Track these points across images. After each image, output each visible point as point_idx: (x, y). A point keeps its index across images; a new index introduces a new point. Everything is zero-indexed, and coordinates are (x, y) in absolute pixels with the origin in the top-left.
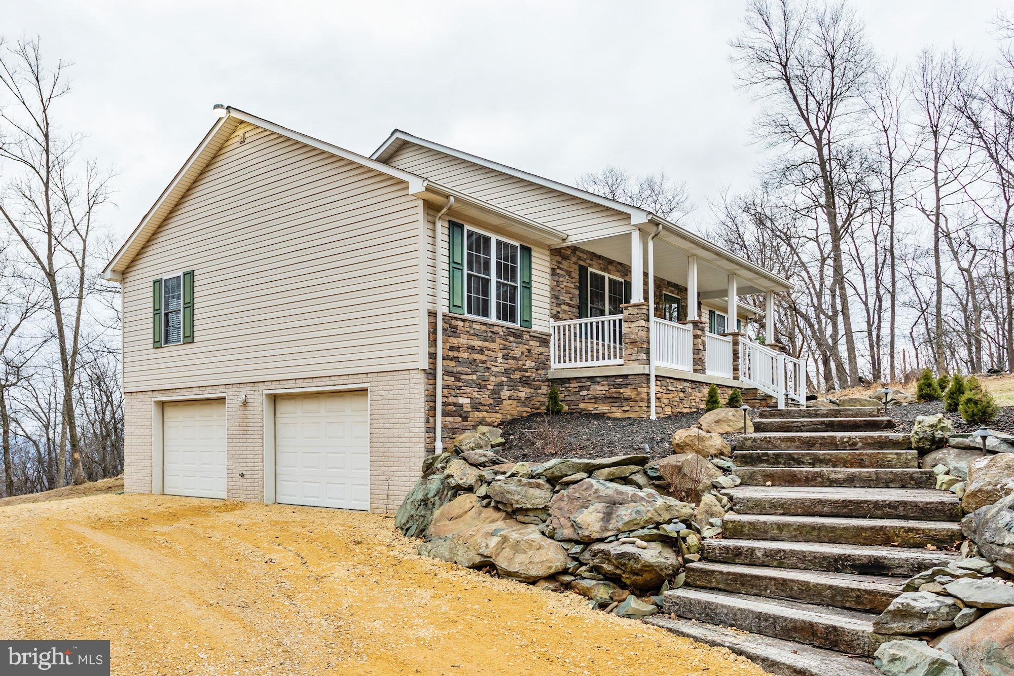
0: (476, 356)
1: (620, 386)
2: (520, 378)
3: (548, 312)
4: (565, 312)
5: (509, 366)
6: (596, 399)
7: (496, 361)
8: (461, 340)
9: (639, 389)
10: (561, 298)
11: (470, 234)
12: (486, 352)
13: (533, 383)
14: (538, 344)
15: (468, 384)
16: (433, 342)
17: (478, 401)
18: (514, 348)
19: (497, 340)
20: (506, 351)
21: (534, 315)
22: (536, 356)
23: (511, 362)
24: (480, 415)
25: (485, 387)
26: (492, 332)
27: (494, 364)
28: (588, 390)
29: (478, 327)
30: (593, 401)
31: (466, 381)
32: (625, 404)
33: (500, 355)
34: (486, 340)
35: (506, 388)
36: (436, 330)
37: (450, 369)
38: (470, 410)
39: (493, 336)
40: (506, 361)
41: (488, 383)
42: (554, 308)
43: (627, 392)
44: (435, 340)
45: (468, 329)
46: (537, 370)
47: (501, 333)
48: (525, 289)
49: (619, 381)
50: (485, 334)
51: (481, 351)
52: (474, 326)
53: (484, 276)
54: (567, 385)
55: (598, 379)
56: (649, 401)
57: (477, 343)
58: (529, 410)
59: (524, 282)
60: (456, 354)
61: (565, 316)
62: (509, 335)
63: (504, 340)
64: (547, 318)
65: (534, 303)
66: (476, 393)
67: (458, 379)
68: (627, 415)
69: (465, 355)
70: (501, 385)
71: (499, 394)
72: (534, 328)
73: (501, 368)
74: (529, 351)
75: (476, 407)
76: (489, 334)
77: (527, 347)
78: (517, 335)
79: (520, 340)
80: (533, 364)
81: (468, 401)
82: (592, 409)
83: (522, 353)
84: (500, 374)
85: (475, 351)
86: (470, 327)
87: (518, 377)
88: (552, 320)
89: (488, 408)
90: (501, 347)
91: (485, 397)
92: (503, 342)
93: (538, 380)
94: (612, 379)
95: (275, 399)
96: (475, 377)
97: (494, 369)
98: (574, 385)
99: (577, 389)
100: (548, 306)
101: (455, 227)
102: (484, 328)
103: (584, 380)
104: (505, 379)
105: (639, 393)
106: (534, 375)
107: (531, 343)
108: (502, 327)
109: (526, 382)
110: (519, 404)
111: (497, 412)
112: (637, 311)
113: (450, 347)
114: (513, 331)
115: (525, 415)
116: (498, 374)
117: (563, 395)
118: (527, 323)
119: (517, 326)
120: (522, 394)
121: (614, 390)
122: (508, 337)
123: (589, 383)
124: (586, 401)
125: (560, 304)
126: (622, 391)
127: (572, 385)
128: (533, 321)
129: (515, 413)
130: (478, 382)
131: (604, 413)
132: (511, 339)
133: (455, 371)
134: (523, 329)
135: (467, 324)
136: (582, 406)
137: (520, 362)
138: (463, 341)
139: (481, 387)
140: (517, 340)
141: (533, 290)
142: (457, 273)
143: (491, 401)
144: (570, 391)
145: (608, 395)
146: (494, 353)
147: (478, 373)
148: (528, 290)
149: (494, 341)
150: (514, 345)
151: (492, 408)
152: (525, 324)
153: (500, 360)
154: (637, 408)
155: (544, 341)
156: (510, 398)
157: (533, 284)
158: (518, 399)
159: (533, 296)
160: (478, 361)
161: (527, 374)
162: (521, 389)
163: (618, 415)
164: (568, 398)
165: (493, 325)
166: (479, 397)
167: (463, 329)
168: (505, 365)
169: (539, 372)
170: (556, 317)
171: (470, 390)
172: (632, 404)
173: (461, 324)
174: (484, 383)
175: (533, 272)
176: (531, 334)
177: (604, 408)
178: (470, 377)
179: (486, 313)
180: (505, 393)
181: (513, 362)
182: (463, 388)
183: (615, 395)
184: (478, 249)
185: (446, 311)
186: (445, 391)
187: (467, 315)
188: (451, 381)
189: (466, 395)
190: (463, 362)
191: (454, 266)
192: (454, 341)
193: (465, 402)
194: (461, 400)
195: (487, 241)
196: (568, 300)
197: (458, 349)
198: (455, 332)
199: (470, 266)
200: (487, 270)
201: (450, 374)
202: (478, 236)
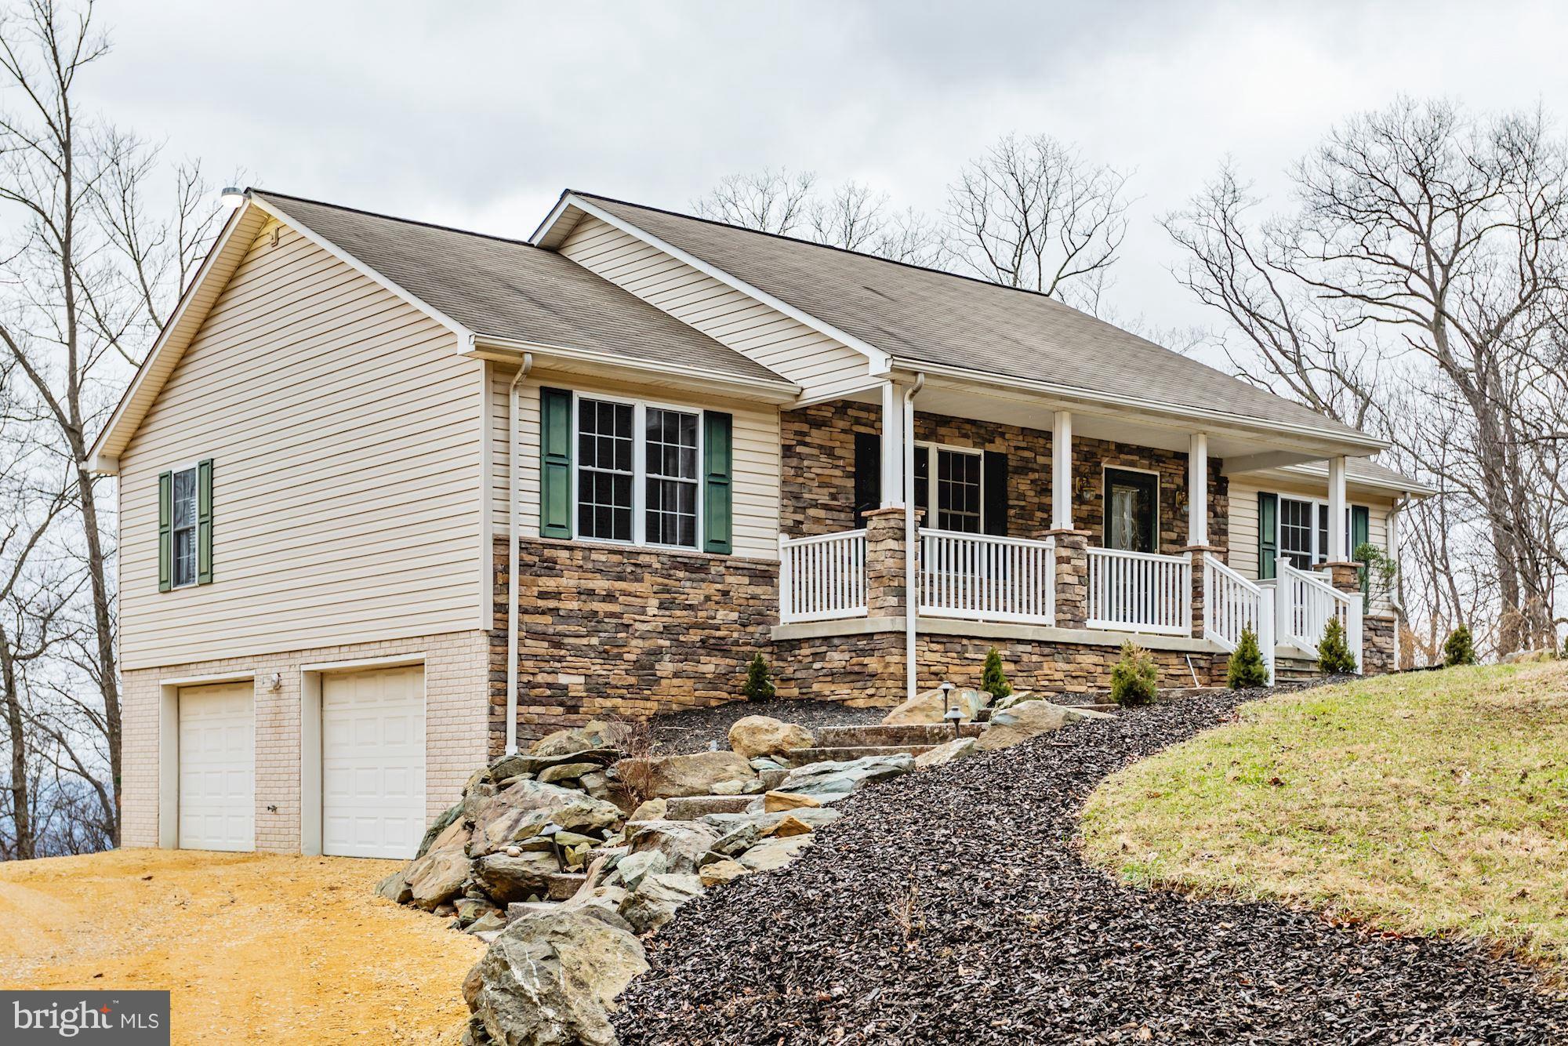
0: (597, 606)
1: (863, 653)
2: (701, 640)
3: (775, 523)
4: (817, 520)
5: (676, 621)
6: (833, 676)
7: (644, 613)
8: (563, 581)
9: (888, 658)
10: (806, 496)
11: (587, 405)
12: (621, 599)
13: (734, 648)
14: (746, 580)
15: (579, 652)
16: (501, 586)
17: (601, 680)
18: (686, 590)
19: (647, 576)
20: (667, 596)
21: (735, 530)
22: (742, 601)
23: (678, 613)
24: (608, 703)
25: (619, 656)
26: (635, 565)
27: (637, 617)
28: (823, 660)
29: (603, 558)
30: (830, 679)
31: (575, 648)
32: (869, 684)
33: (655, 602)
34: (620, 578)
35: (667, 658)
36: (508, 566)
37: (539, 629)
38: (585, 694)
39: (639, 571)
40: (667, 613)
41: (626, 649)
42: (788, 515)
43: (873, 664)
44: (506, 584)
45: (581, 563)
46: (744, 625)
47: (658, 566)
48: (714, 488)
49: (862, 643)
50: (619, 569)
51: (609, 597)
52: (594, 556)
53: (620, 472)
54: (797, 652)
55: (836, 642)
56: (904, 679)
57: (600, 584)
58: (725, 695)
59: (713, 475)
60: (552, 604)
61: (816, 528)
62: (675, 568)
63: (663, 576)
64: (773, 533)
65: (735, 508)
66: (598, 667)
67: (557, 645)
68: (872, 703)
69: (574, 605)
70: (657, 653)
71: (652, 667)
72: (736, 553)
73: (655, 625)
74: (725, 593)
75: (598, 690)
76: (632, 568)
77: (719, 586)
78: (696, 568)
79: (703, 576)
80: (734, 616)
81: (582, 679)
82: (827, 693)
83: (708, 598)
84: (654, 635)
85: (596, 598)
86: (584, 558)
87: (698, 638)
88: (784, 539)
89: (625, 691)
90: (655, 588)
91: (618, 674)
92: (660, 580)
93: (749, 644)
94: (854, 641)
95: (321, 679)
96: (595, 641)
97: (637, 625)
98: (806, 651)
99: (810, 659)
100: (776, 513)
101: (555, 398)
102: (616, 558)
103: (818, 643)
104: (667, 643)
105: (887, 665)
106: (735, 635)
107: (729, 579)
108: (658, 555)
109: (716, 647)
110: (699, 686)
111: (648, 699)
112: (883, 524)
113: (540, 593)
114: (686, 560)
115: (714, 703)
116: (649, 635)
117: (791, 669)
118: (721, 545)
119: (699, 550)
120: (711, 668)
121: (854, 661)
122: (672, 572)
123: (824, 649)
124: (821, 679)
125: (805, 508)
126: (866, 661)
127: (804, 652)
128: (735, 541)
129: (690, 700)
130: (601, 649)
131: (844, 700)
132: (681, 574)
133: (551, 630)
134: (709, 556)
135: (579, 554)
136: (816, 687)
137: (700, 614)
138: (568, 581)
139: (605, 655)
140: (694, 576)
141: (735, 487)
142: (558, 472)
143: (632, 680)
144: (800, 662)
145: (849, 668)
146: (639, 600)
147: (601, 634)
148: (722, 489)
149: (641, 580)
150: (688, 584)
151: (634, 692)
152: (716, 547)
153: (652, 611)
154: (883, 691)
155: (765, 574)
156: (676, 675)
157: (735, 476)
158: (700, 677)
159: (735, 497)
160: (601, 614)
161: (718, 634)
162: (703, 659)
163: (861, 703)
164: (798, 675)
165: (639, 553)
166: (604, 673)
167: (568, 562)
168: (665, 619)
169: (750, 629)
170: (794, 530)
171: (586, 662)
172: (878, 683)
173: (565, 554)
174: (616, 650)
175: (735, 454)
176: (729, 563)
177: (842, 691)
178: (585, 641)
179: (625, 533)
180: (666, 667)
181: (685, 613)
182: (569, 659)
183: (856, 669)
184: (605, 428)
185: (533, 534)
186: (529, 664)
187: (577, 539)
188: (541, 647)
189: (575, 670)
190: (569, 617)
191: (551, 461)
192: (549, 583)
193: (573, 682)
194: (563, 679)
195: (626, 412)
196: (824, 499)
197: (557, 595)
198: (550, 567)
199: (585, 458)
200: (626, 462)
201: (539, 636)
202: (605, 407)
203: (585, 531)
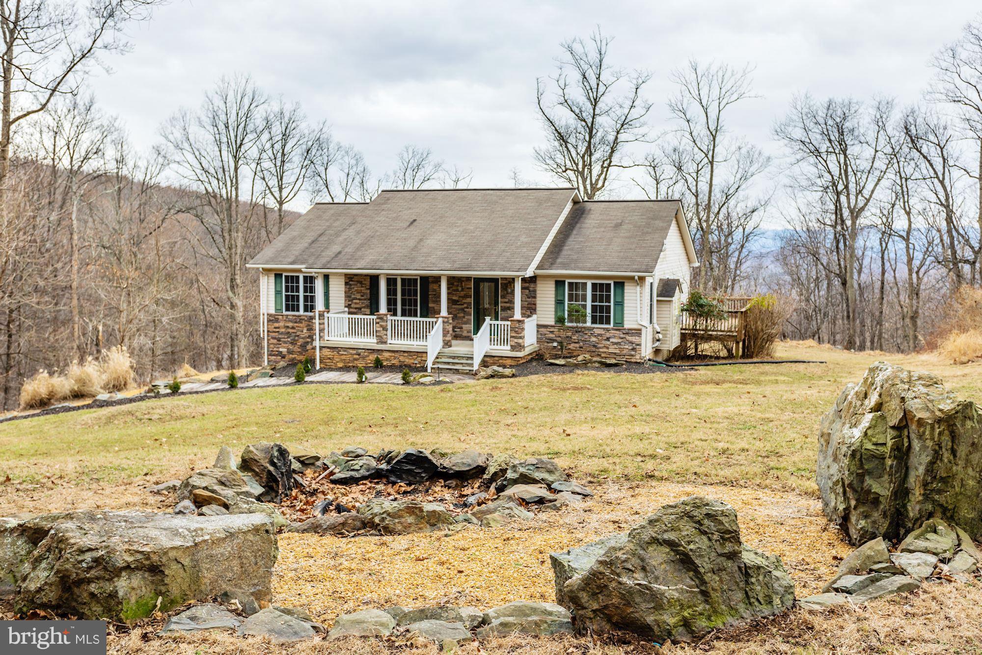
3: (343, 305)
10: (353, 296)
11: (287, 277)
12: (296, 328)
15: (285, 342)
17: (291, 350)
24: (293, 356)
25: (296, 344)
26: (300, 319)
29: (291, 318)
33: (306, 329)
34: (296, 323)
35: (310, 344)
38: (287, 354)
39: (302, 320)
41: (298, 342)
42: (347, 302)
45: (285, 319)
47: (307, 319)
48: (325, 296)
50: (296, 320)
51: (293, 328)
52: (289, 317)
53: (296, 294)
57: (290, 325)
63: (308, 322)
65: (331, 301)
66: (290, 347)
67: (279, 340)
69: (283, 330)
70: (306, 343)
71: (306, 347)
73: (307, 335)
75: (290, 352)
81: (286, 350)
84: (306, 338)
85: (289, 328)
90: (306, 325)
91: (296, 349)
96: (289, 340)
97: (301, 336)
100: (343, 302)
101: (278, 276)
102: (295, 317)
108: (306, 316)
111: (304, 355)
113: (273, 327)
125: (351, 300)
130: (291, 342)
133: (277, 337)
135: (285, 317)
138: (281, 324)
139: (292, 344)
141: (330, 295)
142: (279, 296)
143: (300, 350)
146: (302, 329)
147: (291, 338)
148: (327, 296)
149: (302, 323)
151: (301, 353)
153: (305, 331)
156: (313, 349)
157: (330, 292)
159: (330, 298)
160: (291, 333)
165: (301, 316)
166: (292, 348)
167: (282, 319)
168: (309, 334)
170: (349, 307)
171: (287, 345)
173: (281, 317)
174: (295, 342)
175: (330, 286)
178: (287, 340)
179: (298, 310)
180: (310, 347)
182: (282, 344)
184: (292, 282)
185: (272, 311)
186: (272, 346)
187: (285, 313)
188: (275, 341)
189: (284, 347)
190: (282, 333)
191: (278, 293)
192: (276, 325)
193: (284, 350)
194: (281, 350)
195: (298, 277)
196: (359, 296)
197: (278, 328)
198: (277, 320)
199: (287, 291)
200: (298, 291)
201: (274, 338)
202: (292, 277)
203: (287, 309)
